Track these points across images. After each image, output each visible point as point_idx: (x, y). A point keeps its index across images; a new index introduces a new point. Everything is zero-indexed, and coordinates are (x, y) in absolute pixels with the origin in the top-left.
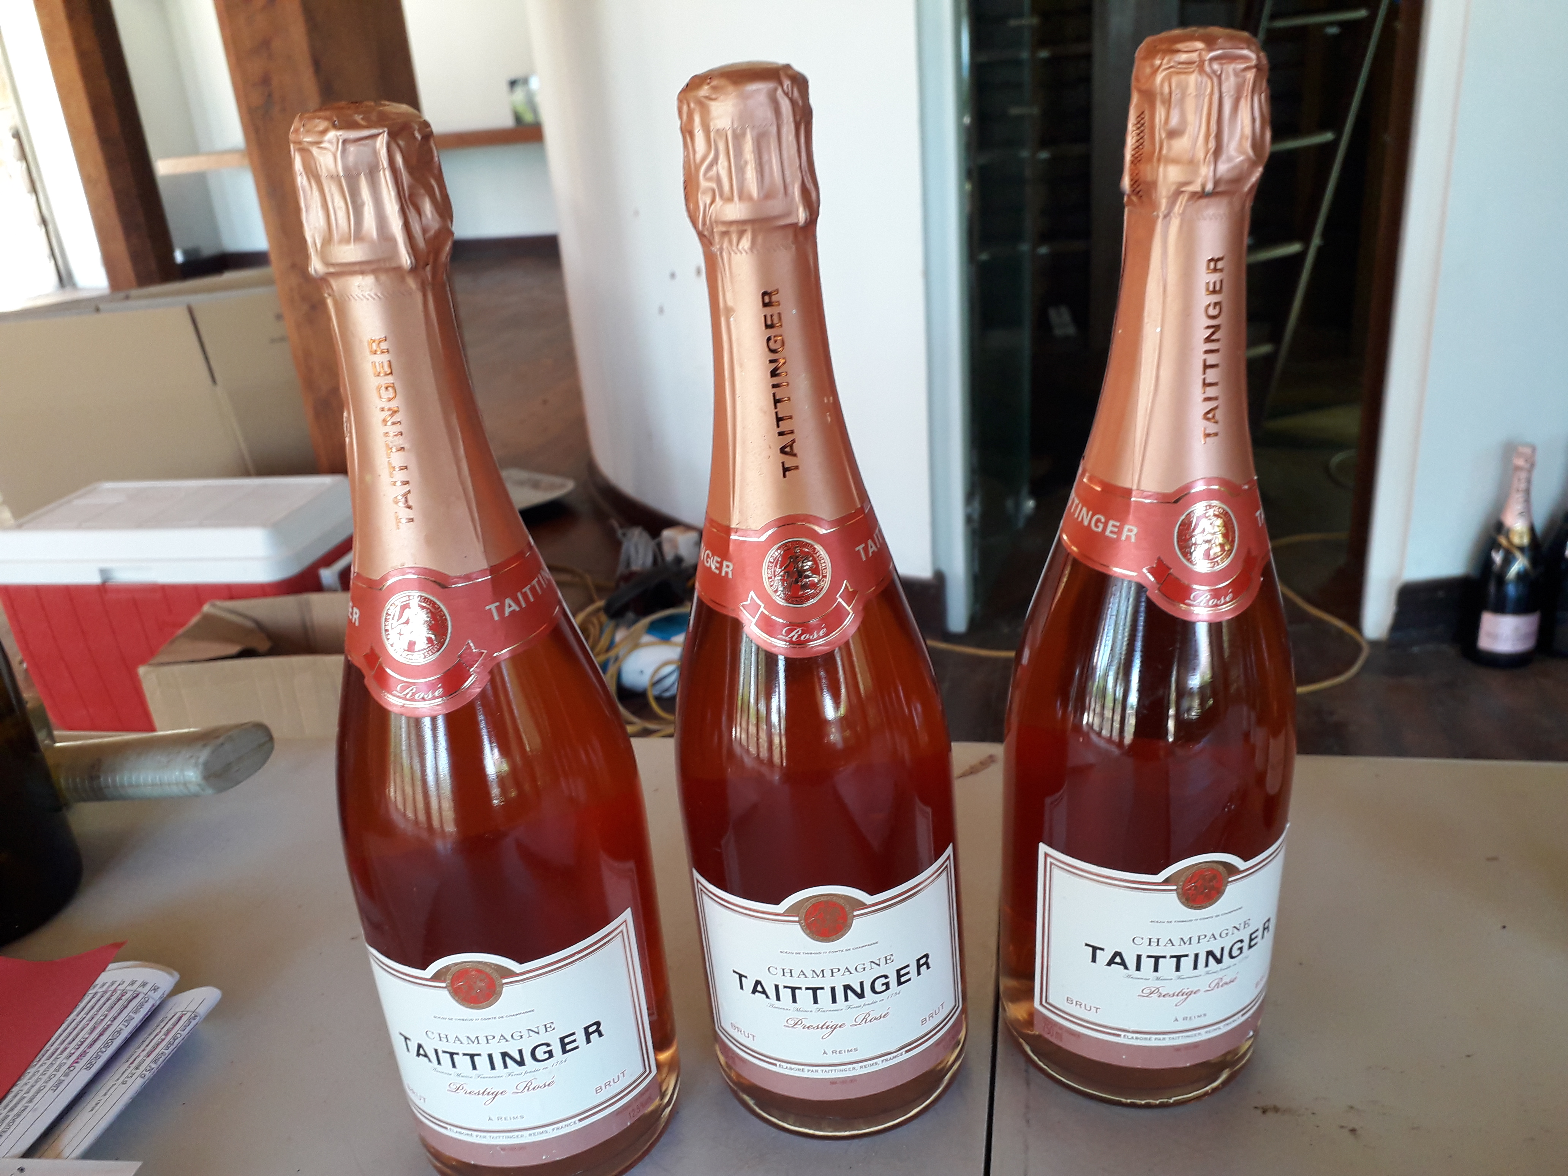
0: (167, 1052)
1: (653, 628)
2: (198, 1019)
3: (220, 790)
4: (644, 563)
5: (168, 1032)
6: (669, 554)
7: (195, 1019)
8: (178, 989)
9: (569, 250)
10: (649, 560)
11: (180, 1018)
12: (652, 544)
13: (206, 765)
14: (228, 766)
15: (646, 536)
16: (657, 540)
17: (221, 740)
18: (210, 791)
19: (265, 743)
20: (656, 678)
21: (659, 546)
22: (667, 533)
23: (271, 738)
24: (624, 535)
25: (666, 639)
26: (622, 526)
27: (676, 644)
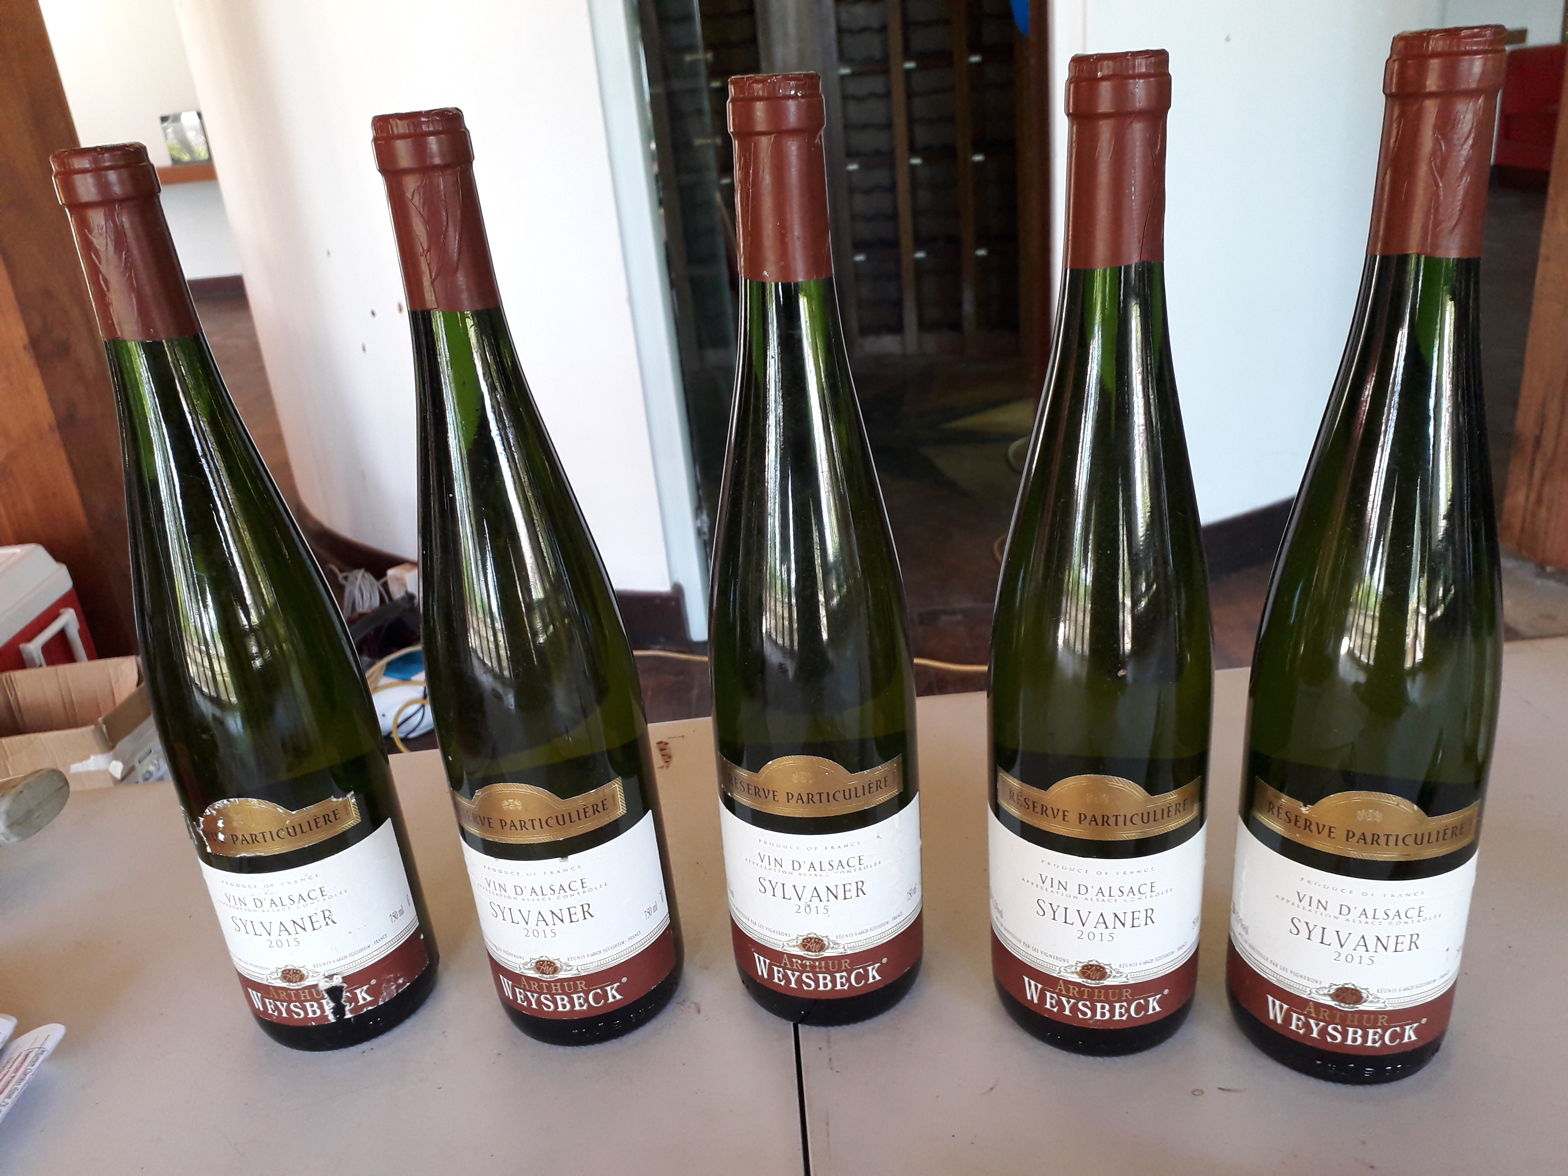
0: (20, 1087)
1: (391, 669)
2: (45, 1053)
3: (24, 837)
4: (370, 606)
5: (17, 1070)
6: (397, 593)
7: (42, 1054)
8: (18, 1033)
9: (255, 291)
10: (376, 602)
11: (27, 1056)
12: (377, 584)
13: (8, 813)
14: (29, 813)
15: (369, 577)
16: (383, 580)
17: (20, 788)
18: (14, 839)
19: (62, 787)
20: (400, 720)
21: (385, 585)
22: (391, 572)
23: (67, 783)
24: (346, 578)
25: (406, 680)
26: (341, 571)
27: (417, 683)
